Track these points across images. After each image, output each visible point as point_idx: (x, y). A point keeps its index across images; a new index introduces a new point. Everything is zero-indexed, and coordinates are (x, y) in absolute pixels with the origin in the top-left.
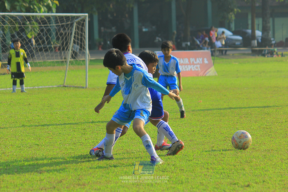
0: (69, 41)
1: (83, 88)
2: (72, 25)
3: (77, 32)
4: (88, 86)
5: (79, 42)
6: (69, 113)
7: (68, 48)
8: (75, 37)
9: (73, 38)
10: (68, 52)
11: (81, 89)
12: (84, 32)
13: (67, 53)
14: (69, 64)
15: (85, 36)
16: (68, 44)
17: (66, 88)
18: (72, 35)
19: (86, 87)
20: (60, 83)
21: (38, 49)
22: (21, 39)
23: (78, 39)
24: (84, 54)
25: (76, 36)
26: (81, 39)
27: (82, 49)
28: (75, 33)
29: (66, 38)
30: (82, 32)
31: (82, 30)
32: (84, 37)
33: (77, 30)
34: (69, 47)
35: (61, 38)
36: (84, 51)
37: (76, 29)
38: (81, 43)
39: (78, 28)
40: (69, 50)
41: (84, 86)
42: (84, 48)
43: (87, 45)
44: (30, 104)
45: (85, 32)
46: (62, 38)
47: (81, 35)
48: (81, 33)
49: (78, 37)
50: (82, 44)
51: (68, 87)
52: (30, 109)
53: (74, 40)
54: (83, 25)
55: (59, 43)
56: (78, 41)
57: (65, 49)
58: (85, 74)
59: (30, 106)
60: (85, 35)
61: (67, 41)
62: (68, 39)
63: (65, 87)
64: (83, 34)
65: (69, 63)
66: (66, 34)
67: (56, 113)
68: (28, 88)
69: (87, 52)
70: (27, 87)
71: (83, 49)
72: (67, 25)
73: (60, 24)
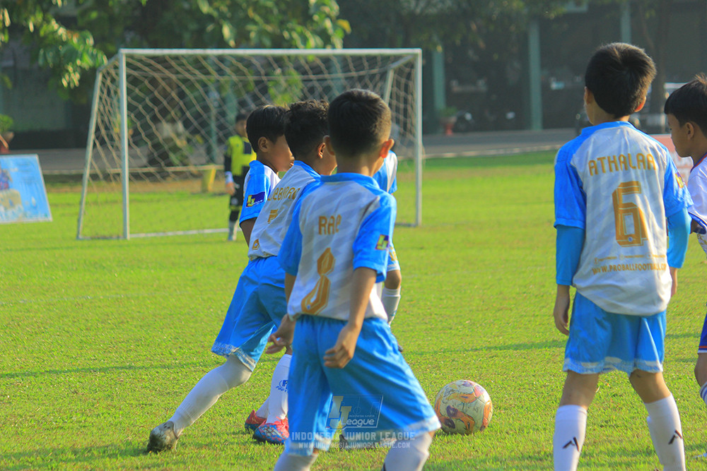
1: (409, 225)
2: (383, 76)
4: (420, 222)
5: (401, 117)
11: (404, 229)
12: (412, 94)
15: (415, 104)
19: (416, 225)
23: (398, 110)
24: (411, 145)
25: (395, 101)
26: (405, 111)
28: (391, 97)
30: (407, 94)
31: (406, 89)
32: (412, 106)
33: (395, 89)
36: (412, 138)
37: (392, 87)
38: (405, 119)
39: (397, 83)
41: (412, 221)
42: (411, 131)
43: (418, 124)
45: (415, 93)
47: (406, 101)
49: (398, 104)
50: (407, 123)
54: (409, 76)
58: (414, 193)
60: (413, 99)
64: (410, 97)
69: (418, 142)
71: (410, 134)
72: (372, 77)
73: (354, 74)
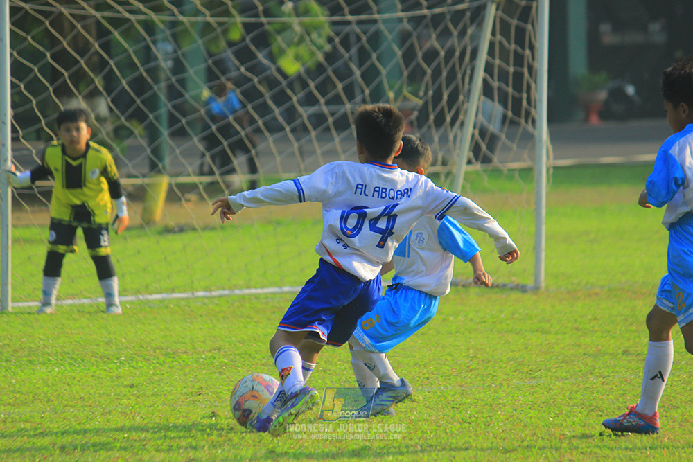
0: (466, 86)
1: (522, 289)
2: (477, 14)
3: (501, 43)
4: (543, 285)
5: (510, 90)
6: (465, 401)
7: (461, 117)
8: (489, 68)
9: (480, 74)
10: (459, 134)
11: (515, 295)
12: (532, 48)
13: (455, 137)
15: (536, 65)
16: (461, 98)
18: (478, 58)
19: (536, 289)
21: (331, 120)
22: (256, 80)
23: (503, 76)
24: (529, 140)
25: (497, 62)
26: (518, 77)
27: (523, 121)
28: (491, 52)
29: (452, 76)
30: (523, 48)
31: (522, 38)
32: (530, 68)
33: (498, 36)
34: (466, 112)
35: (429, 71)
36: (530, 127)
37: (493, 33)
38: (517, 94)
39: (502, 27)
40: (462, 124)
41: (529, 282)
42: (528, 114)
43: (541, 101)
45: (537, 45)
46: (436, 73)
47: (519, 60)
48: (519, 49)
49: (504, 65)
50: (520, 100)
53: (485, 81)
55: (421, 93)
56: (503, 86)
57: (448, 119)
58: (533, 229)
60: (533, 58)
61: (457, 87)
62: (459, 76)
64: (528, 52)
65: (461, 181)
66: (450, 53)
68: (286, 289)
69: (540, 135)
70: (281, 287)
71: (526, 121)
73: (426, 12)
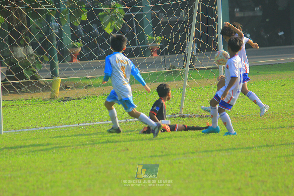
0: (188, 34)
3: (202, 15)
7: (187, 46)
10: (186, 53)
12: (215, 16)
14: (189, 75)
15: (217, 24)
16: (187, 38)
17: (185, 119)
18: (193, 22)
20: (174, 111)
25: (201, 22)
27: (213, 47)
35: (173, 28)
44: (128, 149)
50: (211, 38)
51: (188, 117)
52: (130, 158)
54: (213, 2)
55: (170, 37)
57: (182, 47)
59: (128, 152)
61: (185, 33)
62: (185, 29)
63: (183, 117)
64: (214, 19)
67: (180, 163)
